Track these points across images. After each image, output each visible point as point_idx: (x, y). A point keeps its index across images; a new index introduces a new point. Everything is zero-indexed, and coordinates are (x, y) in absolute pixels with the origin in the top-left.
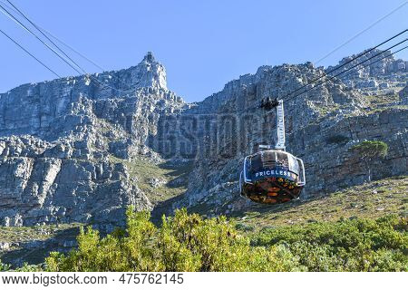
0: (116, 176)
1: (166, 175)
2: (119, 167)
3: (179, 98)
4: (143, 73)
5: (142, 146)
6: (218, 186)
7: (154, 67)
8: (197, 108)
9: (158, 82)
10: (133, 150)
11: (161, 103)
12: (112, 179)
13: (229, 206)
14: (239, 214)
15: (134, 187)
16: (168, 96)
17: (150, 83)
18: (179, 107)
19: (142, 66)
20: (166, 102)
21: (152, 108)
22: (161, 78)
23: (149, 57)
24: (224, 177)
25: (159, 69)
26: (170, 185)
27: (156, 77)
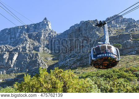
0: (36, 57)
1: (52, 57)
2: (37, 54)
3: (55, 32)
4: (43, 24)
5: (44, 48)
6: (68, 60)
7: (47, 22)
8: (61, 35)
9: (49, 27)
10: (41, 49)
11: (49, 34)
12: (35, 58)
13: (72, 66)
14: (76, 68)
15: (42, 61)
16: (52, 31)
17: (46, 27)
18: (54, 34)
19: (43, 22)
20: (51, 33)
21: (47, 35)
23: (45, 19)
24: (70, 57)
25: (49, 23)
26: (53, 60)
27: (48, 25)
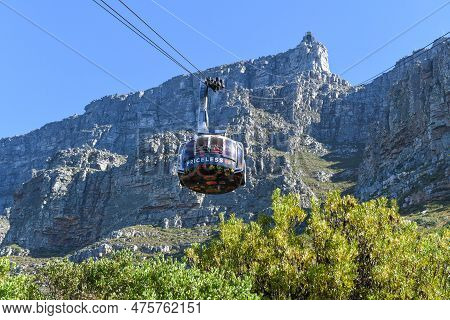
0: (278, 171)
1: (332, 167)
2: (282, 160)
3: (344, 81)
4: (303, 55)
5: (305, 137)
6: (392, 178)
7: (314, 49)
8: (365, 91)
9: (320, 64)
10: (295, 141)
11: (324, 88)
12: (274, 173)
13: (406, 199)
14: (418, 208)
15: (298, 182)
16: (331, 80)
17: (311, 67)
18: (344, 90)
19: (300, 48)
20: (330, 86)
21: (315, 94)
22: (323, 60)
23: (308, 38)
24: (400, 167)
25: (320, 50)
26: (334, 179)
27: (317, 59)
